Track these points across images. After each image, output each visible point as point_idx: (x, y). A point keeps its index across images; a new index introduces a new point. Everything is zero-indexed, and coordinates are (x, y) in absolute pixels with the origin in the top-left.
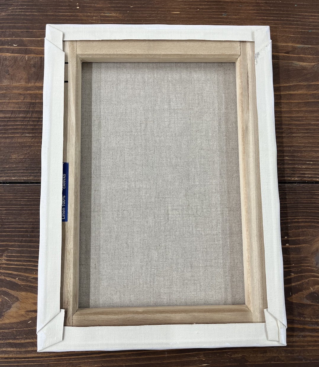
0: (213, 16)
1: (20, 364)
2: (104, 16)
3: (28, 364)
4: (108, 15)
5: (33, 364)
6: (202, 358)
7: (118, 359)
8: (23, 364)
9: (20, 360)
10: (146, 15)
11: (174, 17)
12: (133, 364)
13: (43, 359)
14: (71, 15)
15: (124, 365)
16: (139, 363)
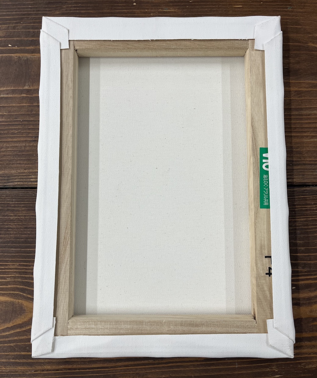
0: (277, 9)
1: (84, 375)
2: (162, 12)
3: (93, 375)
4: (167, 11)
5: (98, 375)
6: (274, 369)
7: (187, 370)
8: (87, 375)
9: (85, 370)
10: (207, 9)
11: (236, 11)
12: (202, 375)
13: (109, 369)
14: (128, 12)
15: (193, 375)
16: (208, 374)
